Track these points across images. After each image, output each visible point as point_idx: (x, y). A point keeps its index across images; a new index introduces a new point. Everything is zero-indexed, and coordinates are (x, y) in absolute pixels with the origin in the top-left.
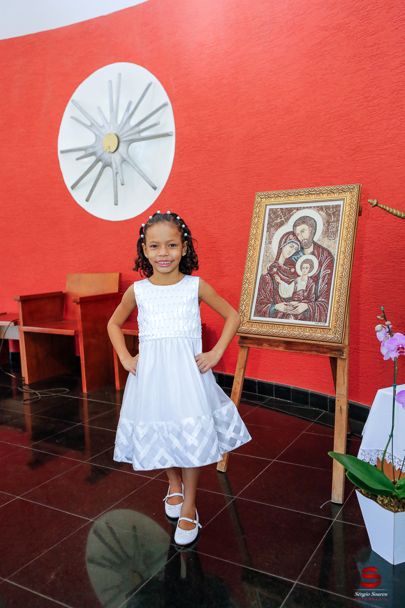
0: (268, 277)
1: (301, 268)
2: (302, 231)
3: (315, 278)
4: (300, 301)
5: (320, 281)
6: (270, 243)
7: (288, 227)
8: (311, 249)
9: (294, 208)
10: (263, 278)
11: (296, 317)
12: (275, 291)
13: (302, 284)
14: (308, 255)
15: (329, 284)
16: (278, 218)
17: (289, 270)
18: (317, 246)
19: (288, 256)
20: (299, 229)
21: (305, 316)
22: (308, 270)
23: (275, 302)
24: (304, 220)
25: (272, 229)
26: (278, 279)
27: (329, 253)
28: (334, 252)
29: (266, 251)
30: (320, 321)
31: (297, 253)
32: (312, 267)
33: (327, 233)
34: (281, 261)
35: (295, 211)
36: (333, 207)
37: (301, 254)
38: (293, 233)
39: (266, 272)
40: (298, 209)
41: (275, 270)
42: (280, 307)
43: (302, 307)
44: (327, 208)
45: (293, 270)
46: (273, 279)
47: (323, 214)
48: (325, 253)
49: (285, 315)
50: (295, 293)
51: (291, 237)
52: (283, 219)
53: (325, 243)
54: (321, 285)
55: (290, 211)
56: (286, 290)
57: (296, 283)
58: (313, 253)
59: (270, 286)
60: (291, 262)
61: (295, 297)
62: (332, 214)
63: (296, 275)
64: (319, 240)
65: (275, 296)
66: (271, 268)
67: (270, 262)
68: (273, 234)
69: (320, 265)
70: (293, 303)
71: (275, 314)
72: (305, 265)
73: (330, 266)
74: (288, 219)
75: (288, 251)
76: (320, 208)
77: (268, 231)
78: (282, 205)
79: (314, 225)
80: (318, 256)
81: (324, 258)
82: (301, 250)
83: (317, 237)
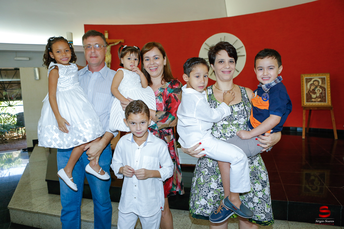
0: (308, 94)
1: (317, 91)
2: (316, 83)
3: (321, 93)
4: (318, 98)
5: (323, 94)
6: (307, 86)
7: (312, 82)
8: (319, 87)
10: (307, 94)
11: (318, 102)
12: (311, 96)
13: (318, 95)
14: (318, 88)
15: (325, 94)
16: (308, 81)
17: (314, 92)
19: (313, 89)
20: (315, 83)
21: (320, 101)
23: (311, 99)
24: (315, 81)
25: (307, 83)
26: (311, 94)
28: (326, 87)
29: (306, 88)
30: (324, 102)
31: (315, 88)
32: (320, 91)
33: (322, 83)
34: (311, 90)
36: (323, 78)
38: (313, 83)
39: (307, 92)
40: (313, 78)
41: (310, 92)
42: (313, 100)
43: (319, 100)
44: (322, 78)
45: (315, 92)
46: (309, 93)
47: (321, 79)
49: (315, 102)
50: (316, 97)
51: (313, 84)
53: (323, 86)
54: (323, 95)
55: (311, 79)
56: (314, 96)
57: (316, 95)
58: (320, 88)
59: (309, 96)
60: (314, 90)
61: (317, 97)
62: (323, 80)
63: (316, 93)
65: (311, 98)
66: (308, 92)
69: (322, 90)
70: (317, 99)
71: (312, 102)
72: (318, 90)
73: (325, 90)
74: (311, 81)
75: (313, 87)
76: (319, 78)
77: (306, 83)
78: (308, 77)
79: (318, 82)
80: (321, 88)
81: (323, 89)
82: (316, 87)
83: (320, 84)
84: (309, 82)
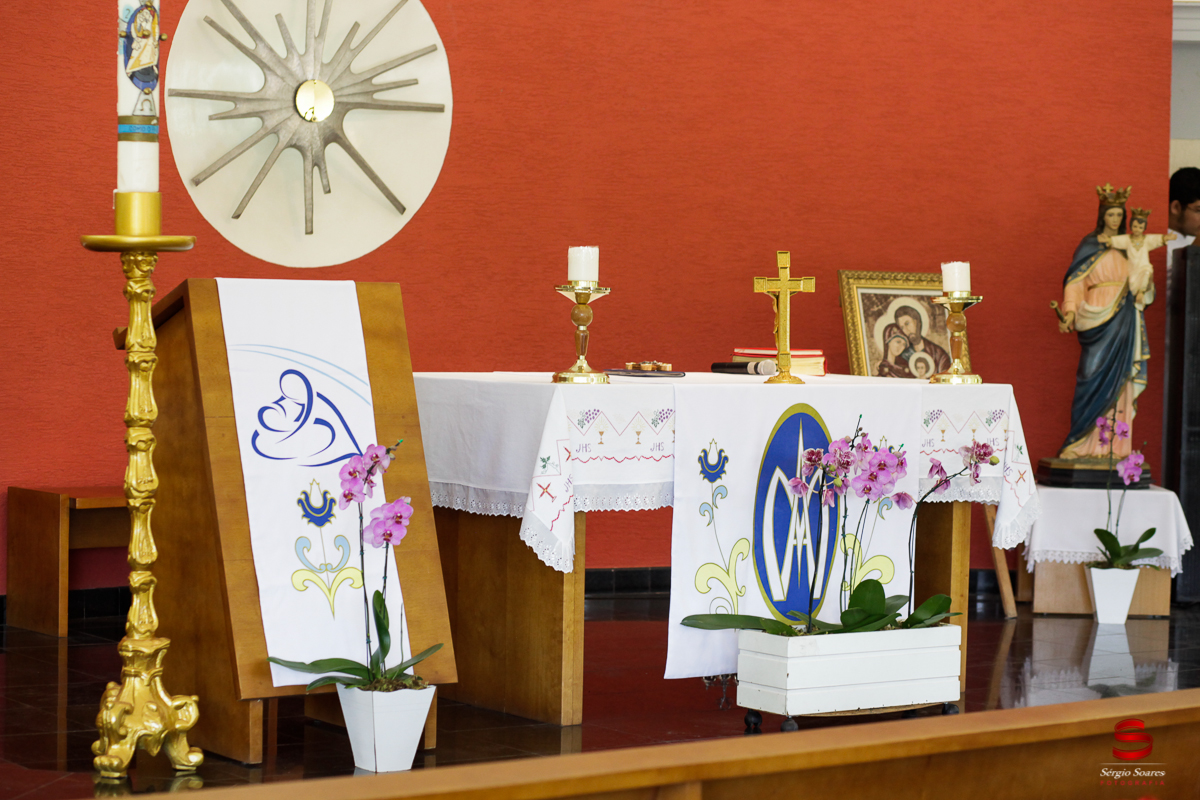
1: (916, 367)
6: (872, 336)
8: (921, 346)
9: (891, 295)
14: (919, 353)
16: (875, 306)
17: (903, 370)
18: (927, 343)
19: (898, 354)
20: (902, 320)
22: (924, 370)
24: (904, 311)
25: (871, 321)
27: (943, 352)
29: (870, 347)
31: (906, 350)
32: (928, 368)
33: (933, 327)
34: (891, 360)
35: (891, 298)
37: (912, 351)
38: (896, 325)
39: (875, 373)
40: (896, 296)
41: (885, 370)
45: (907, 370)
47: (926, 304)
48: (938, 350)
52: (880, 307)
53: (936, 339)
55: (885, 300)
58: (925, 350)
60: (902, 361)
64: (928, 335)
67: (878, 359)
68: (873, 325)
69: (937, 364)
72: (920, 365)
74: (886, 308)
75: (897, 347)
76: (921, 298)
77: (866, 321)
78: (875, 289)
79: (917, 318)
80: (931, 355)
81: (938, 357)
82: (910, 346)
83: (925, 332)
84: (879, 314)
